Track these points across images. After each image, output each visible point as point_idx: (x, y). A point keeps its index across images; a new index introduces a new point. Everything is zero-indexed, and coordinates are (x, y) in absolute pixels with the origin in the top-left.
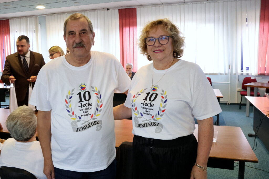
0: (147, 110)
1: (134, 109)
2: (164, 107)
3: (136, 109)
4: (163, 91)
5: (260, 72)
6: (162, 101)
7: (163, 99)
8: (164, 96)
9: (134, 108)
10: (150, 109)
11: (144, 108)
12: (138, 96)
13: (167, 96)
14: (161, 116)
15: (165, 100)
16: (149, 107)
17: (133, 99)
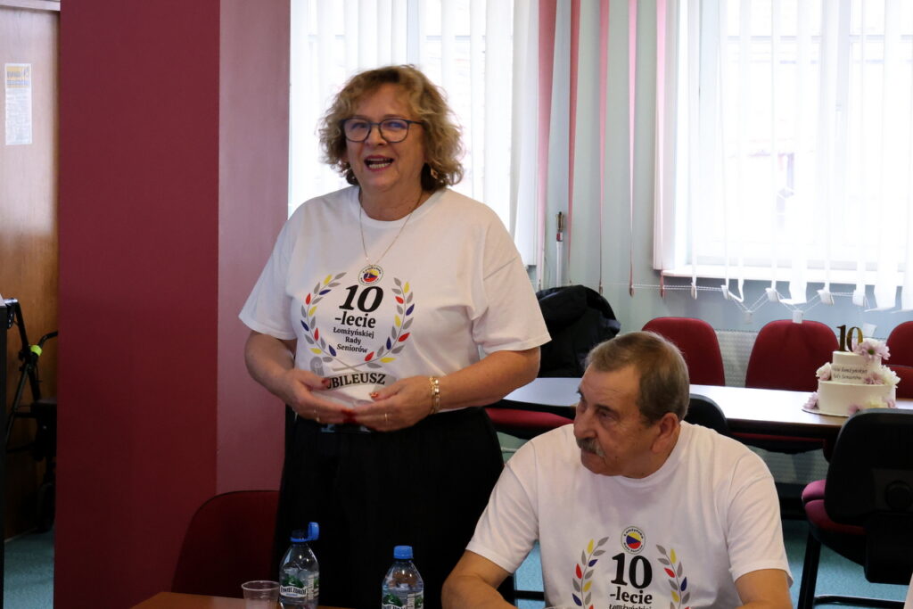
0: (354, 337)
1: (311, 337)
2: (407, 325)
3: (316, 336)
4: (398, 282)
6: (400, 310)
7: (402, 306)
8: (404, 296)
9: (311, 334)
10: (364, 334)
11: (344, 331)
12: (319, 296)
13: (410, 297)
14: (397, 351)
15: (407, 309)
16: (361, 329)
17: (306, 306)
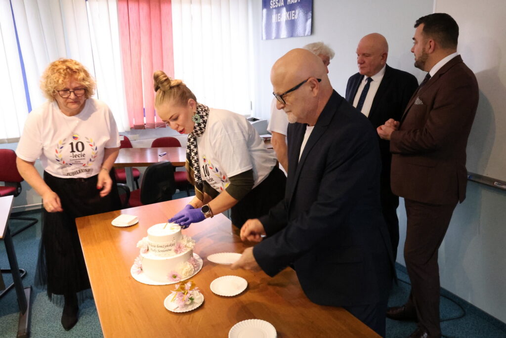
4: (87, 139)
5: (134, 123)
6: (92, 149)
12: (60, 150)
13: (94, 144)
14: (93, 161)
15: (95, 148)
17: (57, 154)
